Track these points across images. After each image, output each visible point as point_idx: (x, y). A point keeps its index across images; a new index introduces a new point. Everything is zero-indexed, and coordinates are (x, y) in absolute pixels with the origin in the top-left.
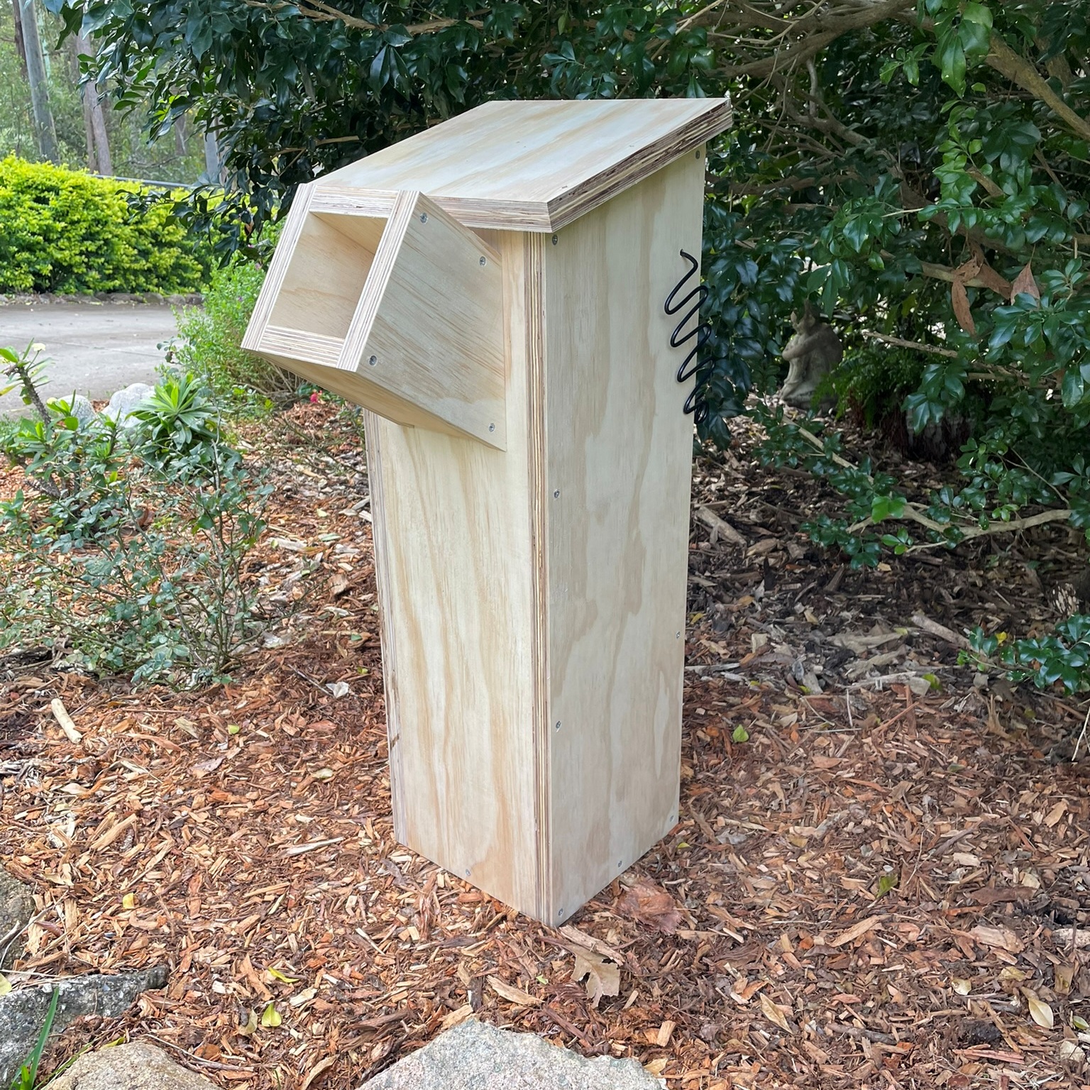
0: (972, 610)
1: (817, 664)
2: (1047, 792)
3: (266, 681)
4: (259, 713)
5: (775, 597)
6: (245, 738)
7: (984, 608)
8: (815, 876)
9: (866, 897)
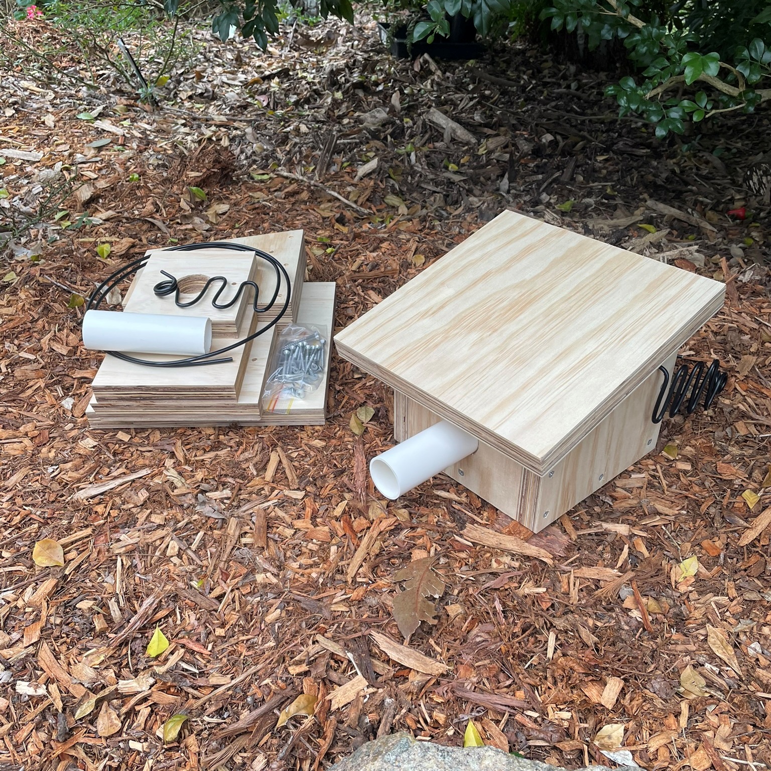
0: (682, 192)
3: (22, 295)
4: (20, 333)
5: (522, 188)
6: (8, 362)
7: (691, 191)
8: (688, 467)
9: (750, 486)
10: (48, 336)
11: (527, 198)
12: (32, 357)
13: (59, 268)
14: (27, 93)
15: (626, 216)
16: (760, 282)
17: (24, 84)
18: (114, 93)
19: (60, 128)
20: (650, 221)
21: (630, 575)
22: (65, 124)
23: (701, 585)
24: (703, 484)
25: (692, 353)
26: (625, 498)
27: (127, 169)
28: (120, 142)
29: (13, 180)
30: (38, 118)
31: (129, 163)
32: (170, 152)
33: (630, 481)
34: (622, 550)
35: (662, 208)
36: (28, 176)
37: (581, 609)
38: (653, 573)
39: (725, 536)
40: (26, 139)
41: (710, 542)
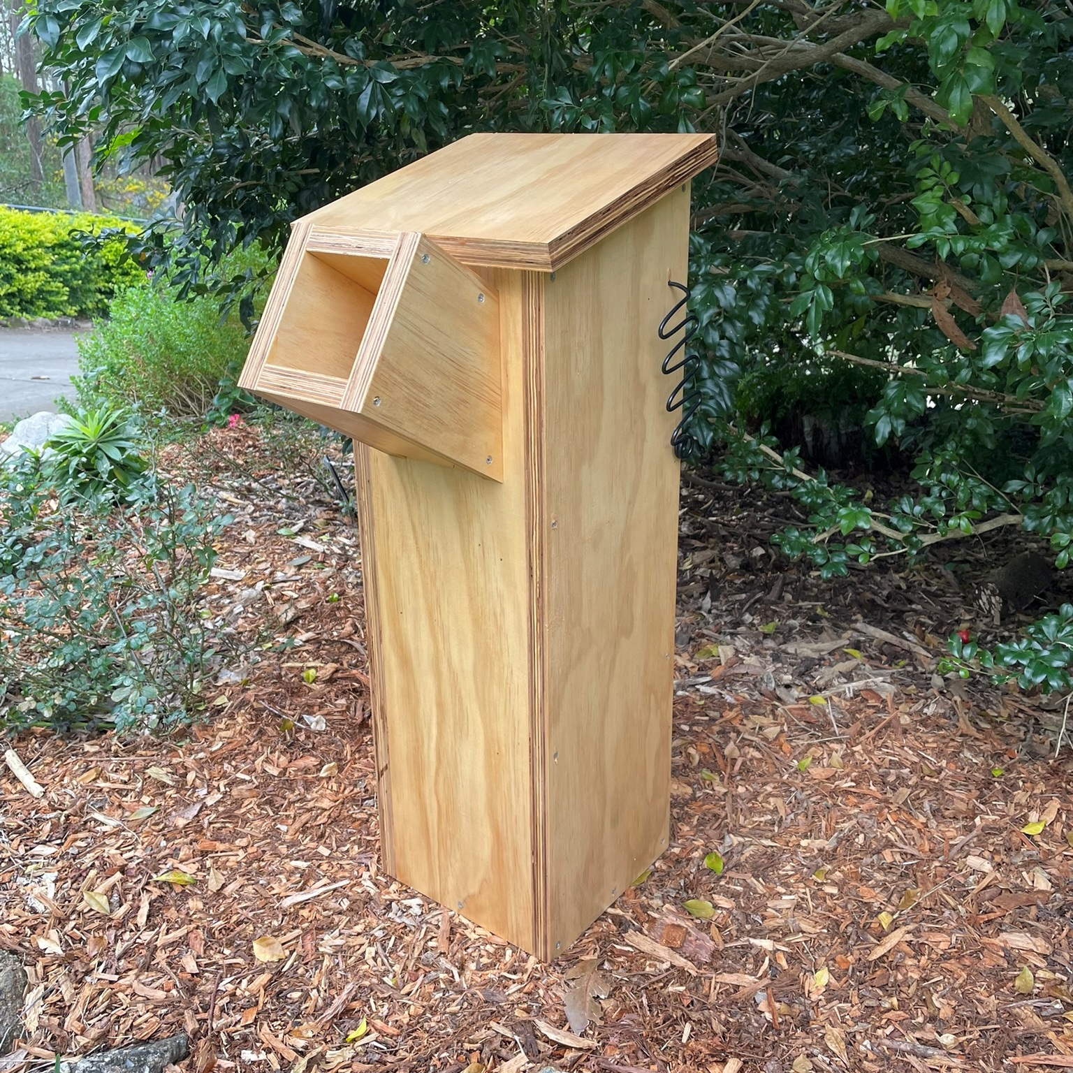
0: (903, 612)
1: (785, 673)
2: (1037, 791)
3: (240, 720)
4: (237, 755)
5: (724, 608)
6: (226, 781)
7: (915, 611)
8: (834, 890)
9: (888, 909)
10: (262, 758)
11: (728, 619)
12: (247, 778)
13: (271, 694)
14: (225, 505)
15: (832, 640)
16: (944, 716)
17: (223, 494)
18: (312, 503)
19: (261, 544)
20: (857, 646)
21: (766, 981)
22: (265, 540)
23: (830, 994)
24: (846, 906)
25: (854, 784)
26: (774, 917)
27: (327, 588)
28: (320, 559)
29: (215, 600)
30: (240, 534)
31: (328, 582)
33: (780, 902)
34: (763, 962)
35: (873, 631)
36: (230, 596)
37: (717, 1008)
38: (789, 982)
39: (858, 952)
40: (228, 557)
41: (843, 957)
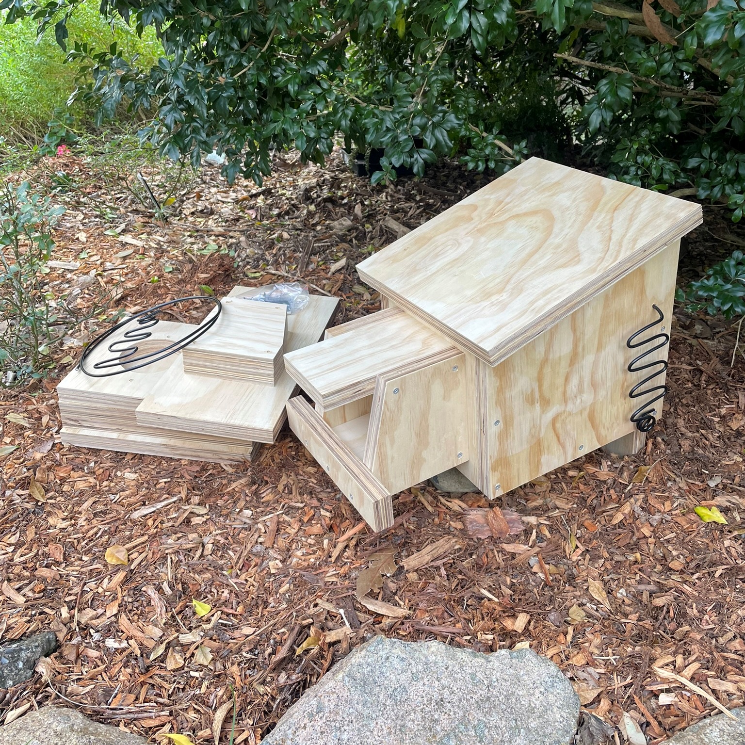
18: (131, 212)
19: (91, 242)
21: (536, 549)
22: (95, 239)
26: (535, 499)
27: (148, 273)
28: (140, 252)
29: (57, 285)
30: (73, 235)
31: (149, 269)
32: (181, 258)
34: (531, 534)
36: (69, 282)
38: (553, 548)
40: (64, 252)
